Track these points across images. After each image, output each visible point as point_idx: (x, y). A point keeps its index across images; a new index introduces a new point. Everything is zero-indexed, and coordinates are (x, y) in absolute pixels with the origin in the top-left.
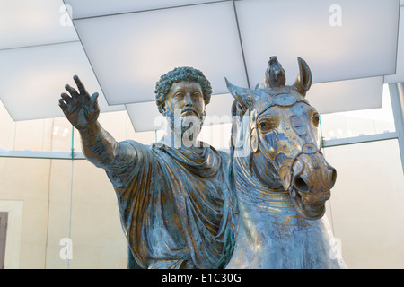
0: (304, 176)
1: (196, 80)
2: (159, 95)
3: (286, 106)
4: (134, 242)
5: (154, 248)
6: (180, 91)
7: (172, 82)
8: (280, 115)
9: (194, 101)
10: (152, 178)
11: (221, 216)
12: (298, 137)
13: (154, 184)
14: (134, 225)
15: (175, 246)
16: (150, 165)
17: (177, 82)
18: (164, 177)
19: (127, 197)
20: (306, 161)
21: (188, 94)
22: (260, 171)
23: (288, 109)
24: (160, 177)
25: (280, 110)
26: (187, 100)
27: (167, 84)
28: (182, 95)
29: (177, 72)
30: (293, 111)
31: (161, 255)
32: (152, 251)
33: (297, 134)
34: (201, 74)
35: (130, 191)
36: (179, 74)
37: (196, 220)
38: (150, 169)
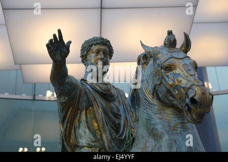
0: (196, 98)
1: (106, 45)
2: (84, 52)
3: (180, 59)
4: (67, 136)
5: (80, 140)
6: (97, 50)
7: (92, 45)
8: (177, 63)
9: (105, 56)
10: (81, 99)
11: (119, 124)
12: (189, 76)
13: (81, 102)
14: (68, 126)
15: (94, 140)
16: (80, 91)
17: (95, 45)
18: (88, 98)
19: (66, 109)
20: (197, 89)
21: (101, 52)
22: (160, 95)
23: (181, 60)
24: (85, 99)
25: (176, 60)
26: (101, 56)
27: (89, 45)
28: (98, 52)
29: (95, 39)
30: (184, 62)
31: (85, 144)
32: (78, 142)
33: (189, 74)
34: (109, 42)
35: (68, 105)
36: (96, 40)
37: (107, 125)
38: (80, 94)
